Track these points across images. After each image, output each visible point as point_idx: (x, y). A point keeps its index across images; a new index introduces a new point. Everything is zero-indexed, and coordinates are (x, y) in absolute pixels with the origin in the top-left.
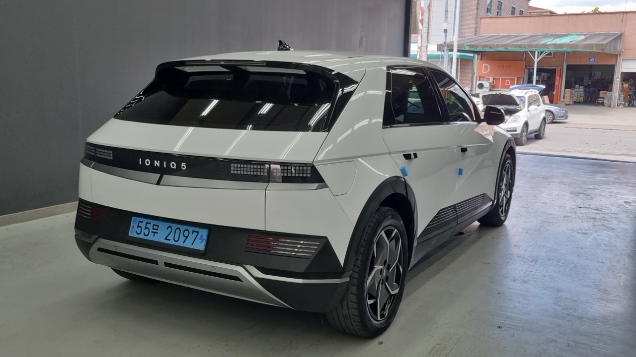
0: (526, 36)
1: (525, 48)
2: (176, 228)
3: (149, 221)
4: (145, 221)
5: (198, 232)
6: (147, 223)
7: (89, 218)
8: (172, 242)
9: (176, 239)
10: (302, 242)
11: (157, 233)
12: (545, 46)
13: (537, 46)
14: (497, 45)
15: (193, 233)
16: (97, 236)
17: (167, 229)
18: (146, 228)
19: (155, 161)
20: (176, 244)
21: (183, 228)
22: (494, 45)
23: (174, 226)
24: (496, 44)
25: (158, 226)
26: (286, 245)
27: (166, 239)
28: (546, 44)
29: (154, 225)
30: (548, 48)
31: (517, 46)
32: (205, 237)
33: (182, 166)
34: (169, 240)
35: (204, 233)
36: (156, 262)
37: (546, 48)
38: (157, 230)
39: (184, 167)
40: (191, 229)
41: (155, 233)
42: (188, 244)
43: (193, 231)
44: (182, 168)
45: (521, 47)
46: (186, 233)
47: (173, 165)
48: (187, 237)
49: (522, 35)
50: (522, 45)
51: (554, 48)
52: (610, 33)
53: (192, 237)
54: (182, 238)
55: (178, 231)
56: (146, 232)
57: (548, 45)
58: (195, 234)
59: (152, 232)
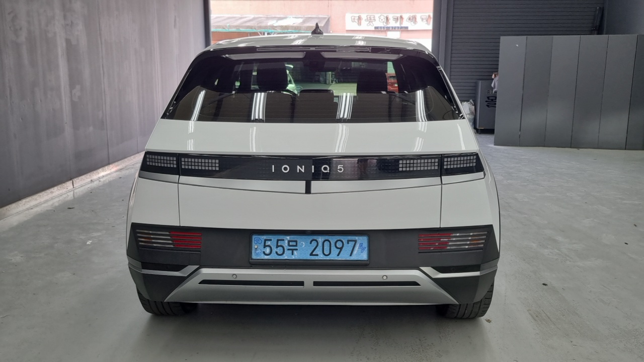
0: (251, 18)
1: (255, 29)
2: (323, 240)
3: (281, 237)
4: (274, 238)
5: (355, 241)
6: (278, 240)
7: (172, 246)
8: (321, 257)
9: (327, 252)
10: (471, 234)
11: (297, 250)
12: (273, 27)
13: (266, 27)
14: (230, 26)
15: (348, 243)
16: (197, 267)
17: (311, 243)
18: (278, 246)
19: (298, 167)
20: (328, 258)
21: (333, 239)
22: (226, 26)
23: (320, 239)
24: (228, 25)
25: (296, 242)
26: (454, 239)
27: (311, 254)
28: (274, 26)
29: (289, 242)
30: (276, 30)
31: (248, 27)
32: (365, 245)
33: (339, 168)
34: (317, 255)
35: (363, 240)
36: (301, 283)
37: (274, 29)
38: (296, 246)
39: (340, 170)
40: (345, 239)
41: (293, 250)
42: (345, 256)
43: (348, 241)
44: (338, 171)
45: (252, 28)
46: (339, 245)
47: (325, 169)
48: (341, 249)
49: (246, 17)
50: (252, 26)
51: (281, 30)
52: (320, 16)
53: (348, 248)
54: (335, 252)
55: (327, 244)
56: (280, 250)
57: (276, 27)
58: (351, 244)
59: (288, 250)
